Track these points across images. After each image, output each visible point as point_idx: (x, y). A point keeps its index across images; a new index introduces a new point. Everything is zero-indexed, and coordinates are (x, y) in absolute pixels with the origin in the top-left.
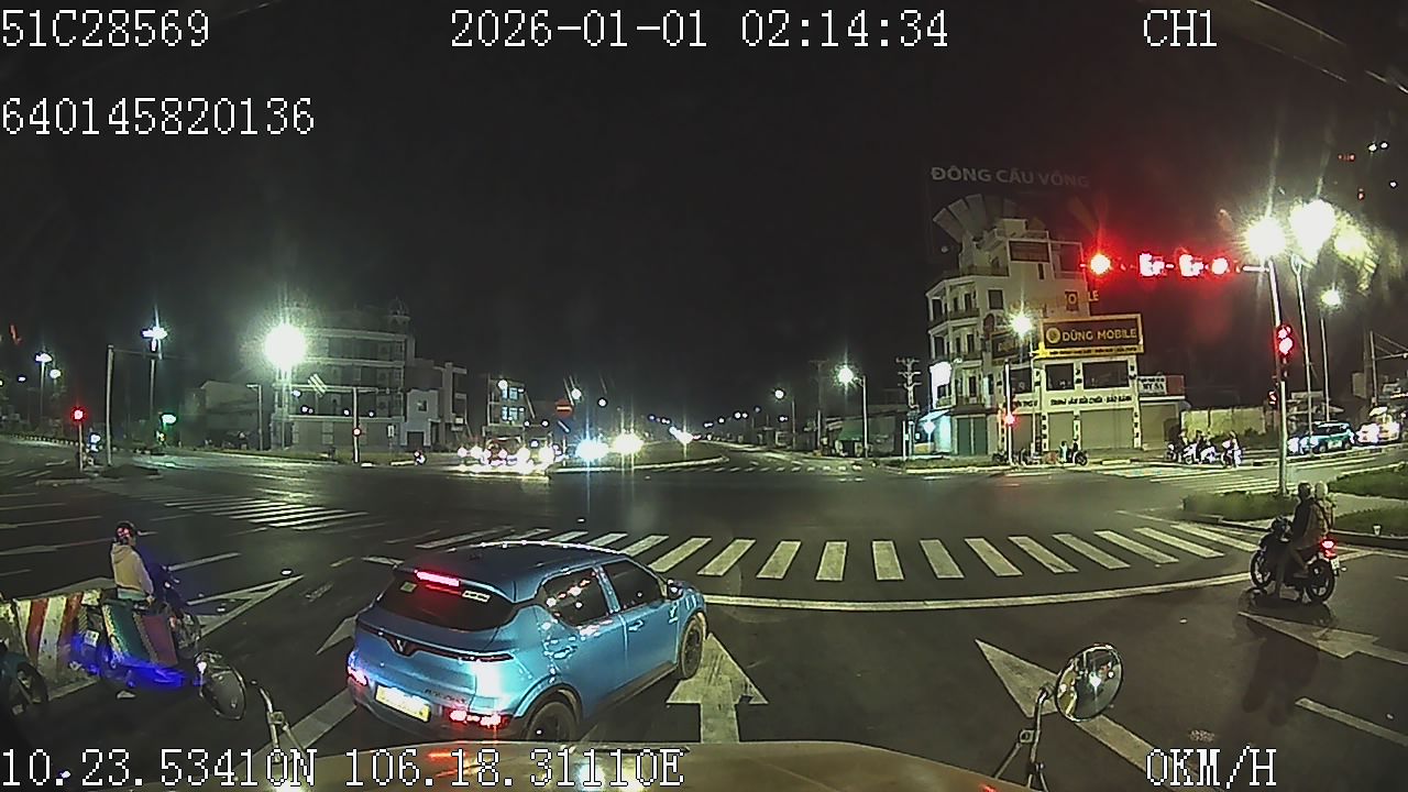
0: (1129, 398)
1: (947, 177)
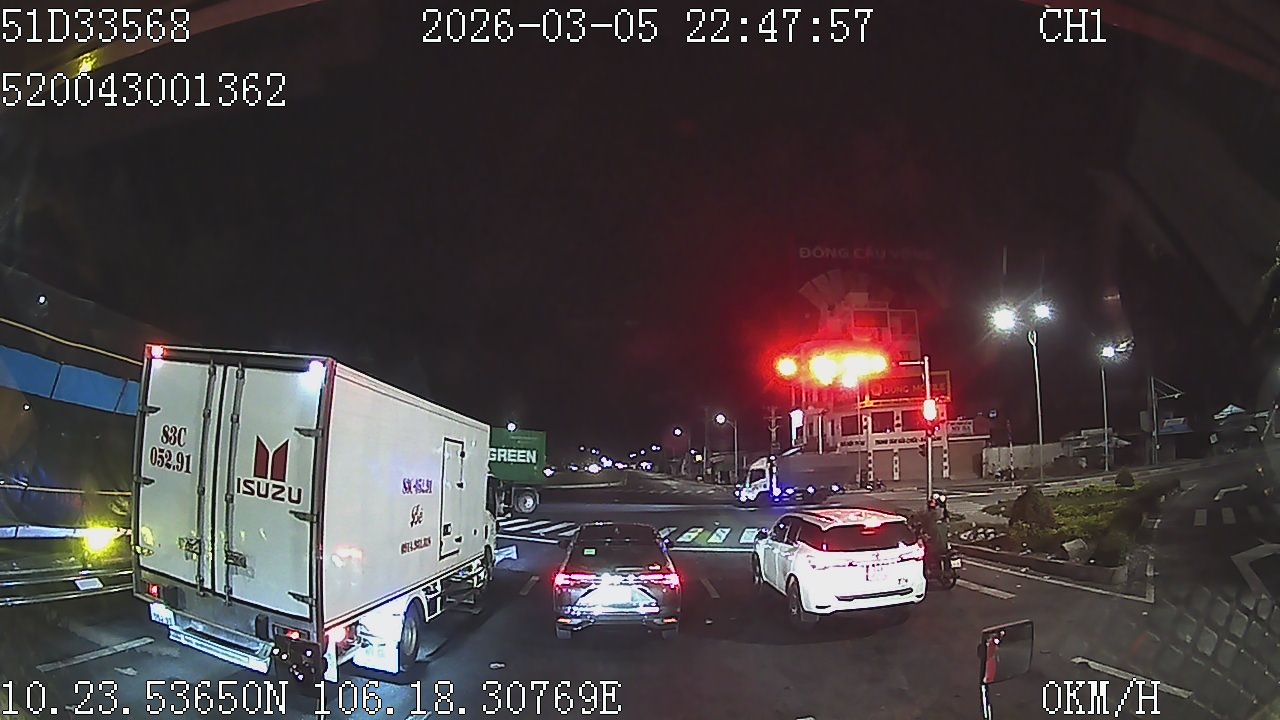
1: (812, 255)
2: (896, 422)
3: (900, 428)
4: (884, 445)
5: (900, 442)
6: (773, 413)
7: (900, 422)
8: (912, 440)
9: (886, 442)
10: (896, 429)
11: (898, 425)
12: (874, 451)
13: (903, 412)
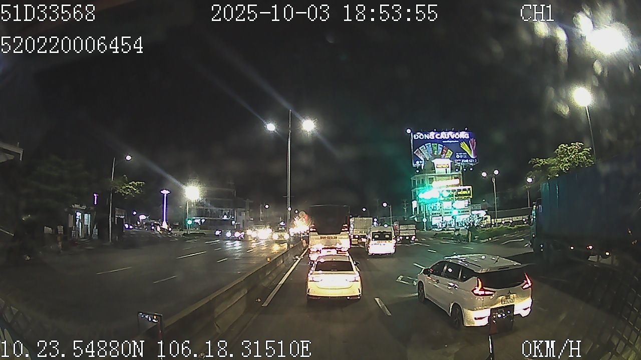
0: (468, 211)
1: (419, 138)
6: (405, 202)
9: (448, 213)
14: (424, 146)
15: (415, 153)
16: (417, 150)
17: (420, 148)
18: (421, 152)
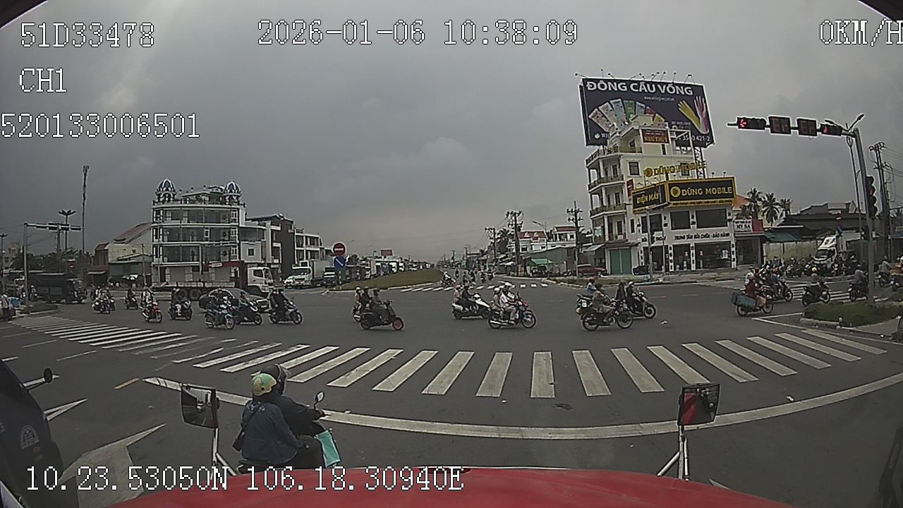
0: (728, 235)
1: (597, 88)
2: (691, 220)
3: (696, 226)
4: (681, 240)
5: (695, 238)
7: (695, 220)
8: (705, 236)
9: (684, 238)
10: (691, 226)
11: (694, 223)
12: (674, 246)
13: (696, 212)
14: (607, 103)
15: (590, 117)
16: (594, 112)
17: (600, 108)
18: (604, 116)
